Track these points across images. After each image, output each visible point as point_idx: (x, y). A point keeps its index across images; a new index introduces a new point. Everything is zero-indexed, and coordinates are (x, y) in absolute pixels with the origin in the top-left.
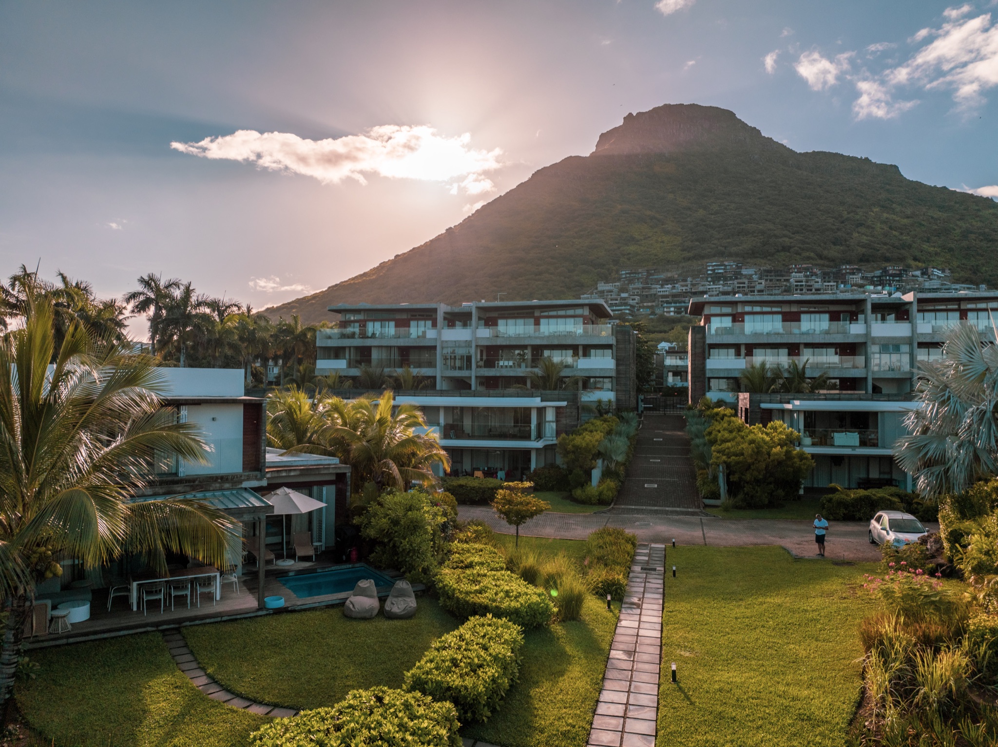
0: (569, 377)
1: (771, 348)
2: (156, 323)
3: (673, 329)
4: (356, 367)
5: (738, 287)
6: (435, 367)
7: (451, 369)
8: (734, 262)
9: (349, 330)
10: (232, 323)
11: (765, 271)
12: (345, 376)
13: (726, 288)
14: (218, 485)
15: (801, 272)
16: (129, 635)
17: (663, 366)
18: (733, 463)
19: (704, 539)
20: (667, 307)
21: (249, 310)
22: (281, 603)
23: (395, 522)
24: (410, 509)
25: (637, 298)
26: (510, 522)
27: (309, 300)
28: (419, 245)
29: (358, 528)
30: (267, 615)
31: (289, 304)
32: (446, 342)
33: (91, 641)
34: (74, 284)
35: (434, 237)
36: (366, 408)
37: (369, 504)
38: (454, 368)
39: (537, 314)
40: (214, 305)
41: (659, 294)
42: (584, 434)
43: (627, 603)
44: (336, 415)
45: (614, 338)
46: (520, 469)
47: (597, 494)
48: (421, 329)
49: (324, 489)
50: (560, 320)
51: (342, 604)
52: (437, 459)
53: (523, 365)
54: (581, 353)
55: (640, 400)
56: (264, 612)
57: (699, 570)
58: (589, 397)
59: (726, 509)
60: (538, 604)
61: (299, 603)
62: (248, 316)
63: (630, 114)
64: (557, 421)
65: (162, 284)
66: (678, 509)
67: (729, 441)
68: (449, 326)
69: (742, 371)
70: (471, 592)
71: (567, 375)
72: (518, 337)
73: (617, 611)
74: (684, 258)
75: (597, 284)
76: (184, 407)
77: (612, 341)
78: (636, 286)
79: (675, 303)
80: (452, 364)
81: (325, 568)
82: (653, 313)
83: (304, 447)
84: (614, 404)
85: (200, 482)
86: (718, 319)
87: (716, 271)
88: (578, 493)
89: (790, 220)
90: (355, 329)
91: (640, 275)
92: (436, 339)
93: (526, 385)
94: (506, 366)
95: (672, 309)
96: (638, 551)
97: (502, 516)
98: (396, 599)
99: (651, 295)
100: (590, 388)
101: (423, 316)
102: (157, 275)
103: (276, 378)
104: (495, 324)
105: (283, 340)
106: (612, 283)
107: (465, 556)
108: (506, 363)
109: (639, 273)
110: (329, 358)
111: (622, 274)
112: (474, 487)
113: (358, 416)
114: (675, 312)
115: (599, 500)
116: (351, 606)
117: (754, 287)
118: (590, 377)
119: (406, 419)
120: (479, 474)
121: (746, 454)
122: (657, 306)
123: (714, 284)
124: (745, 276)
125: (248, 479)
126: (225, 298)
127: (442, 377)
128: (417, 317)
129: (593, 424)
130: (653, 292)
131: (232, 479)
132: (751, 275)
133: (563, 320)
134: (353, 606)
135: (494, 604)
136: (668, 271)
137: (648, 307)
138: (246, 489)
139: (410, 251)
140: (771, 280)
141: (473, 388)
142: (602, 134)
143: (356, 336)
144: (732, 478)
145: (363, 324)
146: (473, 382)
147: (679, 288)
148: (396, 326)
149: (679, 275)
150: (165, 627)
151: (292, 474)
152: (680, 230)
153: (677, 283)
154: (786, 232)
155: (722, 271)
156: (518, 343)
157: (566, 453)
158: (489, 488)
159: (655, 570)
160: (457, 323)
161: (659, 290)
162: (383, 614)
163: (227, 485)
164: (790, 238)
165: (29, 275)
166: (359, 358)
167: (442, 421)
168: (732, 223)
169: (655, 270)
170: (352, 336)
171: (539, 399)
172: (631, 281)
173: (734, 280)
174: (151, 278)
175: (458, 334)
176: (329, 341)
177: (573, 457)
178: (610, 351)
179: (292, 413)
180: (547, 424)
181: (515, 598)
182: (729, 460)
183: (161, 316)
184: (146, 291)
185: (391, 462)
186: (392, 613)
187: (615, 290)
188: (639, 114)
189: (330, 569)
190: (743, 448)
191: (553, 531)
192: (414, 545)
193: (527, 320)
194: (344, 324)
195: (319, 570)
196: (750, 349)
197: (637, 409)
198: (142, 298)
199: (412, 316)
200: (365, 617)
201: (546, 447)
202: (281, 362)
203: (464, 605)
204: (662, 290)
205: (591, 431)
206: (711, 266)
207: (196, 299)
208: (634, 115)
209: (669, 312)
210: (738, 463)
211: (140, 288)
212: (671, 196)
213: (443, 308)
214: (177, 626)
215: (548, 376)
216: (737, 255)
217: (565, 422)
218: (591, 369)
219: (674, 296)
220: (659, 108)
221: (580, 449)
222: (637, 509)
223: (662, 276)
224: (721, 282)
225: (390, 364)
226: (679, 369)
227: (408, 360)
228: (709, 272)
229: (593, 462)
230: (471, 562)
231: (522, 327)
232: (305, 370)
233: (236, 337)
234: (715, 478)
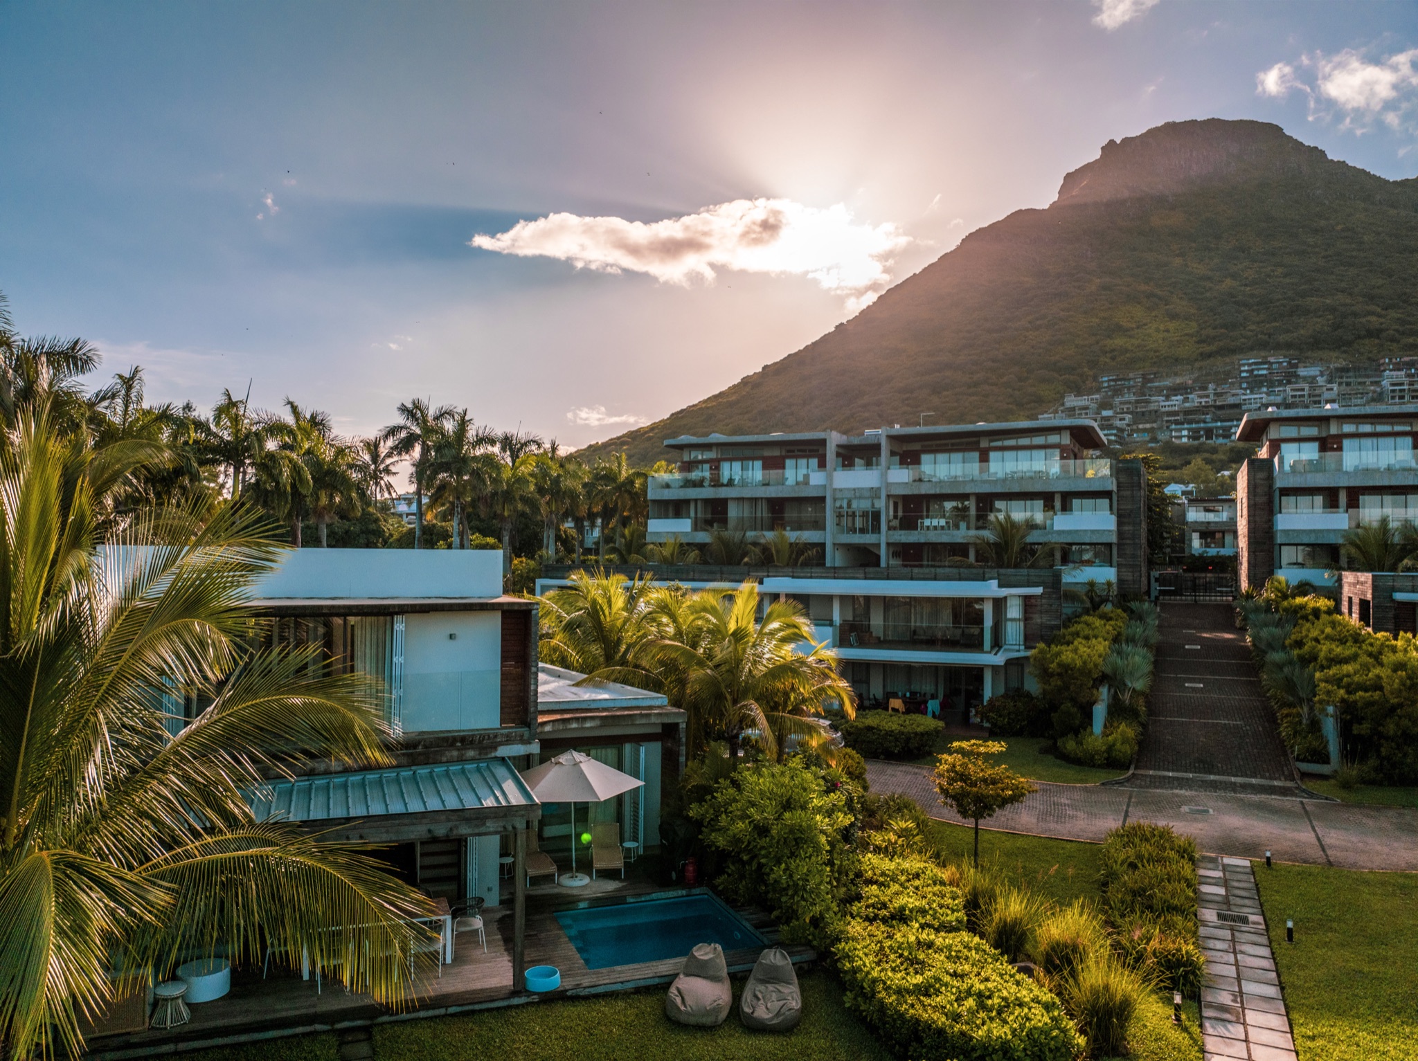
0: (1040, 544)
1: (1393, 494)
2: (423, 472)
3: (1189, 463)
4: (705, 530)
5: (1292, 396)
6: (824, 528)
7: (848, 533)
8: (1285, 357)
9: (695, 475)
10: (526, 467)
11: (1337, 369)
12: (688, 544)
13: (1272, 398)
14: (455, 753)
15: (1399, 370)
16: (282, 1038)
17: (1184, 522)
18: (1360, 704)
19: (1324, 850)
20: (1176, 430)
21: (554, 449)
22: (555, 982)
23: (762, 830)
24: (787, 805)
25: (1127, 417)
26: (964, 813)
27: (646, 433)
28: (796, 350)
29: (698, 824)
30: (528, 1004)
31: (618, 438)
32: (841, 490)
33: (218, 1047)
34: (308, 417)
35: (817, 338)
36: (713, 611)
37: (717, 782)
38: (854, 530)
39: (984, 444)
40: (507, 442)
41: (1163, 409)
42: (1076, 643)
43: (1210, 1006)
44: (665, 620)
45: (1115, 482)
46: (963, 694)
47: (1104, 748)
48: (802, 472)
49: (642, 749)
50: (1021, 454)
51: (662, 986)
52: (833, 694)
53: (963, 525)
54: (1058, 504)
55: (1153, 580)
56: (522, 1000)
57: (1335, 925)
58: (1076, 576)
59: (1346, 786)
60: (1045, 1032)
61: (586, 982)
62: (552, 458)
63: (1112, 142)
64: (1026, 619)
65: (431, 412)
66: (1254, 781)
67: (1346, 661)
68: (844, 465)
69: (1344, 534)
70: (908, 991)
71: (1035, 541)
72: (954, 482)
73: (1195, 1029)
74: (1201, 354)
75: (1063, 397)
76: (400, 617)
77: (1112, 486)
78: (1126, 398)
79: (1190, 422)
80: (850, 524)
81: (640, 895)
82: (1154, 440)
83: (613, 671)
84: (1115, 586)
85: (425, 747)
86: (1295, 446)
87: (1256, 372)
88: (1070, 745)
89: (1378, 288)
90: (704, 473)
91: (1132, 383)
92: (825, 486)
93: (968, 557)
94: (935, 528)
95: (1185, 433)
96: (1202, 872)
97: (949, 801)
98: (761, 987)
99: (1150, 412)
100: (1074, 562)
101: (805, 451)
102: (424, 401)
103: (595, 543)
104: (917, 461)
105: (601, 491)
106: (1088, 395)
107: (889, 892)
108: (935, 522)
109: (1130, 380)
110: (667, 517)
111: (1103, 382)
112: (892, 731)
113: (700, 622)
114: (1189, 437)
115: (1107, 759)
116: (678, 1000)
117: (1320, 396)
118: (1071, 544)
119: (780, 630)
120: (896, 703)
121: (1387, 688)
122: (1160, 428)
123: (1252, 392)
124: (1305, 379)
125: (509, 740)
126: (520, 432)
127: (834, 544)
128: (796, 453)
129: (1088, 625)
130: (1153, 407)
131: (480, 742)
132: (1314, 378)
133: (1027, 453)
134: (683, 999)
135: (957, 1027)
136: (1176, 374)
137: (1145, 430)
138: (503, 759)
139: (785, 359)
140: (1348, 384)
141: (883, 564)
142: (1068, 175)
143: (706, 483)
144: (1356, 729)
145: (715, 465)
146: (883, 552)
147: (1195, 400)
148: (765, 467)
149: (1194, 381)
150: (346, 1024)
151: (588, 725)
152: (1193, 311)
153: (1191, 393)
154: (1372, 308)
155: (1264, 372)
156: (955, 491)
157: (1045, 674)
158: (916, 734)
159: (1245, 920)
160: (857, 460)
161: (1163, 404)
162: (738, 1019)
163: (471, 753)
164: (1379, 316)
165: (235, 404)
166: (709, 516)
167: (837, 618)
168: (1280, 296)
169: (1155, 374)
170: (699, 484)
171: (994, 583)
172: (1117, 392)
173: (1285, 385)
174: (417, 405)
175: (859, 478)
176: (666, 491)
177: (1059, 683)
178: (1107, 501)
179: (597, 612)
180: (1009, 624)
181: (999, 1013)
182: (1352, 698)
183: (428, 460)
184: (409, 424)
185: (755, 706)
186: (755, 1019)
187: (1094, 406)
188: (1125, 140)
189: (648, 898)
190: (1378, 677)
191: (1034, 820)
192: (796, 877)
193: (967, 455)
194: (688, 466)
195: (630, 900)
196: (1355, 496)
197: (1148, 593)
198: (403, 434)
199: (788, 451)
200: (702, 1027)
201: (1009, 662)
202: (599, 521)
203: (894, 1020)
204: (1167, 403)
205: (1087, 638)
206: (1247, 364)
207: (474, 434)
208: (1118, 142)
209: (1180, 437)
210: (1370, 704)
211: (400, 420)
212: (1178, 261)
213: (835, 439)
214: (368, 1023)
215: (1006, 543)
216: (1289, 346)
217: (1039, 621)
218: (1076, 531)
219: (1187, 412)
220: (1157, 129)
221: (1072, 670)
222: (1177, 779)
223: (1168, 382)
224: (1265, 389)
225: (755, 524)
226: (1212, 528)
227: (782, 519)
228: (1244, 374)
229: (1095, 692)
230: (902, 909)
231: (960, 466)
232: (632, 535)
233: (532, 488)
234: (1315, 726)
